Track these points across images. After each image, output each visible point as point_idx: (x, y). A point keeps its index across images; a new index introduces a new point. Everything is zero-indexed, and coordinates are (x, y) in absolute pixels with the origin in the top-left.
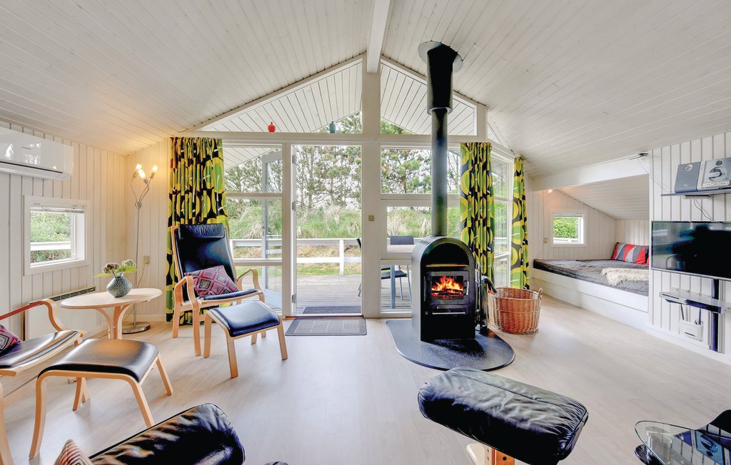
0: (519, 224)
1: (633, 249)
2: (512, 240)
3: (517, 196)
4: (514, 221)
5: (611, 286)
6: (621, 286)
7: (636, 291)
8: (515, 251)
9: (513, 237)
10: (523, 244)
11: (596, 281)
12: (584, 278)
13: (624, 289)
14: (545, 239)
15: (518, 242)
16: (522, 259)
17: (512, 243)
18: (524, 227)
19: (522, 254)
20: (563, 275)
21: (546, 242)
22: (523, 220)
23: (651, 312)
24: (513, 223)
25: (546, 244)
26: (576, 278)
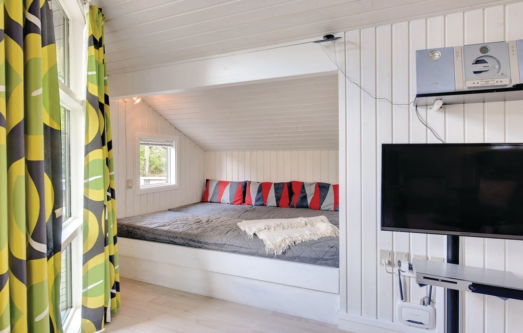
0: (99, 154)
1: (228, 186)
2: (86, 192)
3: (95, 91)
4: (89, 148)
5: (271, 256)
6: (289, 254)
7: (315, 261)
8: (92, 217)
9: (87, 186)
10: (108, 199)
11: (241, 250)
12: (220, 247)
13: (293, 259)
14: (128, 181)
15: (99, 195)
16: (106, 232)
17: (86, 200)
18: (108, 162)
19: (106, 222)
20: (175, 244)
21: (130, 187)
22: (106, 147)
23: (343, 292)
24: (87, 153)
25: (130, 191)
26: (200, 247)
